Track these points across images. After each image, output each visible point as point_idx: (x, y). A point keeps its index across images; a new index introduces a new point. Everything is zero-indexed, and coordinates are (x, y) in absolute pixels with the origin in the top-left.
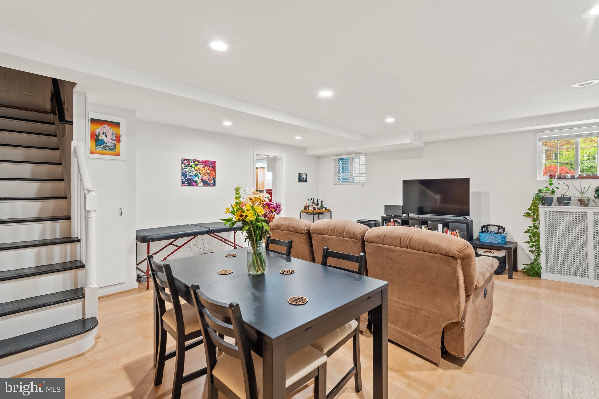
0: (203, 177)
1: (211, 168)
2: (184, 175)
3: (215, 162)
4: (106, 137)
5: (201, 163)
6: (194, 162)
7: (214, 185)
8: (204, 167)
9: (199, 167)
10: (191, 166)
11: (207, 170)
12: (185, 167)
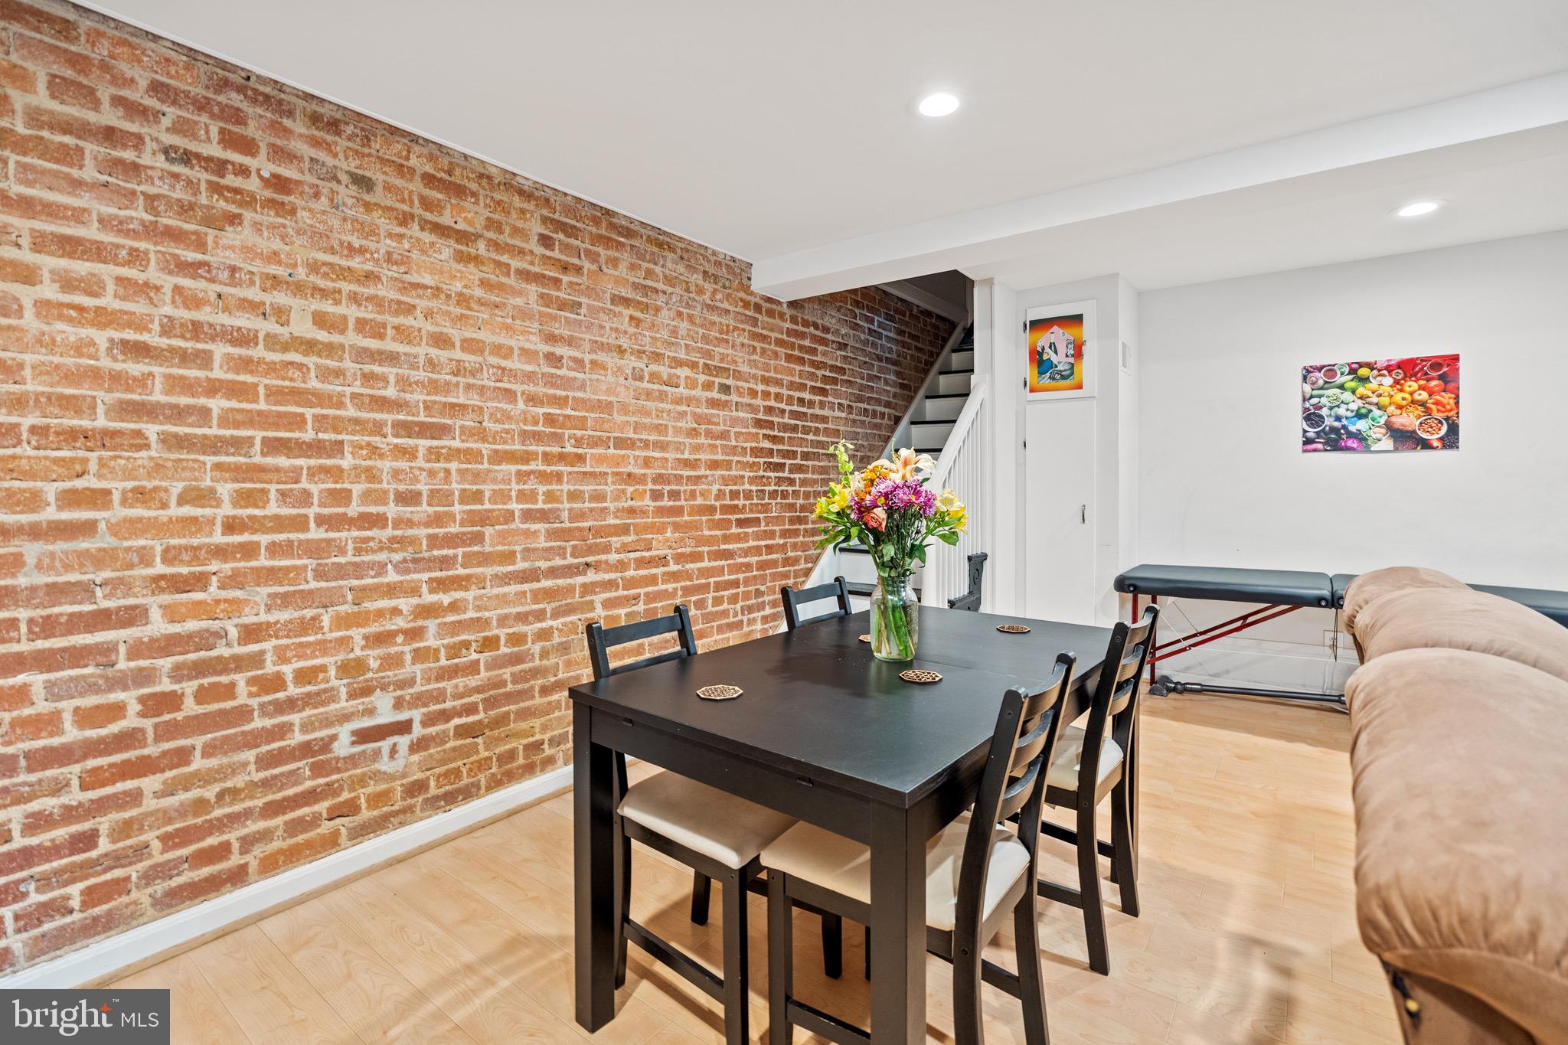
0: (1393, 419)
1: (1434, 383)
2: (1312, 417)
3: (1455, 358)
4: (1056, 352)
5: (1385, 372)
6: (1353, 371)
7: (1451, 440)
8: (1397, 382)
9: (1374, 384)
10: (1342, 387)
11: (1411, 394)
12: (1315, 392)
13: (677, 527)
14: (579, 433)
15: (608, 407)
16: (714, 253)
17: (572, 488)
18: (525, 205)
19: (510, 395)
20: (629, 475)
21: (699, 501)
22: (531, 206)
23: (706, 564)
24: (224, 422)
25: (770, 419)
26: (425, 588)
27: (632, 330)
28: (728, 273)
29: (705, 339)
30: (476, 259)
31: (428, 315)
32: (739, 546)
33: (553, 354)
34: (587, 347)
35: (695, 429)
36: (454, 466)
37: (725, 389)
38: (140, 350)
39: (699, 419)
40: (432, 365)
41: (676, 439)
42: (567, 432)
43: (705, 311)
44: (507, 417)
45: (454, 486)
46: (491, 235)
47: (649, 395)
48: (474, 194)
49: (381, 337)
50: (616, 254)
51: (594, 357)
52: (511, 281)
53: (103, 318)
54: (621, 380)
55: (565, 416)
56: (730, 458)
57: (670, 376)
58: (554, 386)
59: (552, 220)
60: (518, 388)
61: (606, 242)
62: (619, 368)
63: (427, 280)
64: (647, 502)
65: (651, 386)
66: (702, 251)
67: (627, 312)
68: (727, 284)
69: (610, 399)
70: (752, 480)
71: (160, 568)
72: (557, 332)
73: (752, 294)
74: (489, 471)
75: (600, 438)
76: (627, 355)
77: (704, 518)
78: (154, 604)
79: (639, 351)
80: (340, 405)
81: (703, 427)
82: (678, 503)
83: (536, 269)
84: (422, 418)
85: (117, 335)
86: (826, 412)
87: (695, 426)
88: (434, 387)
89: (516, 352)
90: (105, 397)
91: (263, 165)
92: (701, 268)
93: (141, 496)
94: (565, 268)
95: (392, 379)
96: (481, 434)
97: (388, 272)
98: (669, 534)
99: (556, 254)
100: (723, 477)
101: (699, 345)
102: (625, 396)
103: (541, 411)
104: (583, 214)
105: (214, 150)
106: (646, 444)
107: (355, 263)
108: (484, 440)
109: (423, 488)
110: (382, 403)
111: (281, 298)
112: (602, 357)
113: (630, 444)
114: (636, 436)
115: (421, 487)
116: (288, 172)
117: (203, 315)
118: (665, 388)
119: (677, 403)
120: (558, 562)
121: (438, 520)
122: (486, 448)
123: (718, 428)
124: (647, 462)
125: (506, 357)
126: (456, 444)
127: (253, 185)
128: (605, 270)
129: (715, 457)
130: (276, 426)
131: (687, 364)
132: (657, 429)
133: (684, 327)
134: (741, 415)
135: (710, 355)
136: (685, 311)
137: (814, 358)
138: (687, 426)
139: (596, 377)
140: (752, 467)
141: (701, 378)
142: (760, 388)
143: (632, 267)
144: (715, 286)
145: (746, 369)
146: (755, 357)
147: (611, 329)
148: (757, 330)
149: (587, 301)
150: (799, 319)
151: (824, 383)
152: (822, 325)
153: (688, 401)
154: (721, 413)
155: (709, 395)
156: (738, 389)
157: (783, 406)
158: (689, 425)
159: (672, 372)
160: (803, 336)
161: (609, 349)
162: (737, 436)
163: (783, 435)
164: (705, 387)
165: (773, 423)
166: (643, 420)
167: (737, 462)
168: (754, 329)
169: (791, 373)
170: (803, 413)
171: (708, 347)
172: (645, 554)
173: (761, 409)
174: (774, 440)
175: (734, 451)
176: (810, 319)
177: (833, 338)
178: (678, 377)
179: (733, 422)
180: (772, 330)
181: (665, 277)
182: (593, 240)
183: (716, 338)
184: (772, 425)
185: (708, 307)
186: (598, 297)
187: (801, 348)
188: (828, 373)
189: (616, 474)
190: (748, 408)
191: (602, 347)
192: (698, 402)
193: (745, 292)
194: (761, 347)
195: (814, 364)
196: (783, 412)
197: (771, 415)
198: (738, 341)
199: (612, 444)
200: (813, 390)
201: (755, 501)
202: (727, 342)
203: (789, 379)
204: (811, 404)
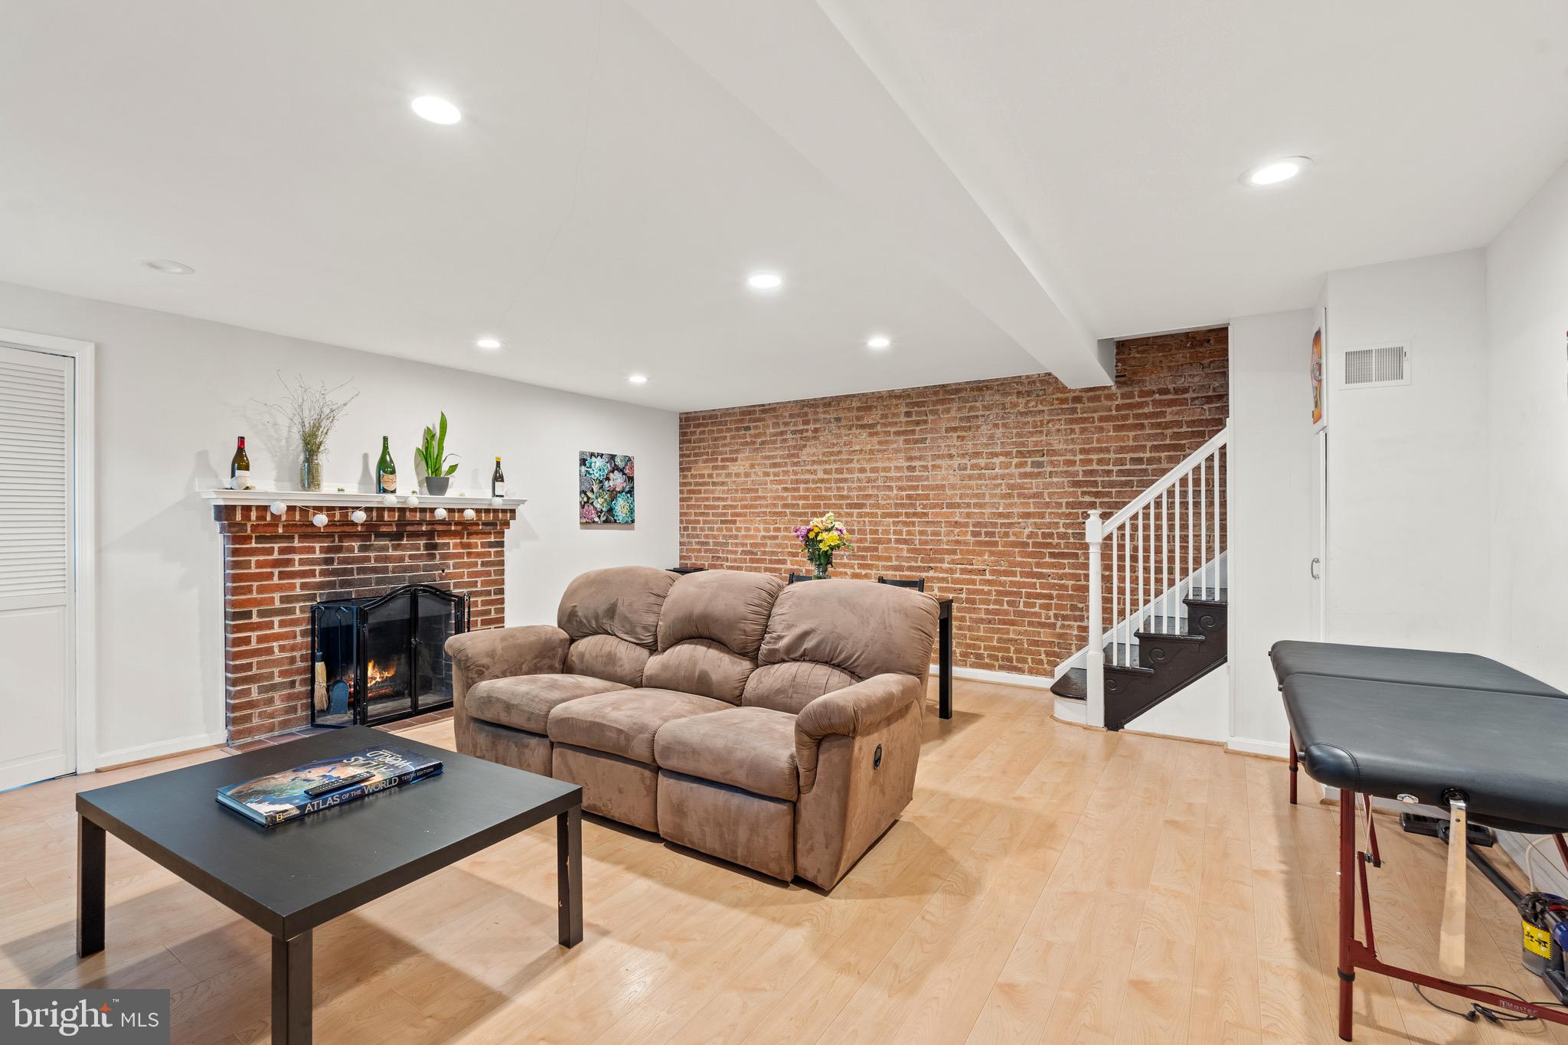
13: (992, 553)
15: (943, 486)
16: (1028, 377)
17: (921, 529)
18: (898, 402)
19: (890, 488)
20: (956, 522)
21: (1012, 538)
22: (901, 401)
23: (1018, 579)
24: (803, 508)
25: (1093, 479)
26: (856, 566)
27: (959, 443)
29: (1019, 435)
30: (877, 434)
31: (858, 461)
32: (1052, 571)
33: (910, 466)
34: (930, 458)
35: (1009, 494)
36: (867, 519)
37: (1040, 465)
38: (786, 489)
39: (1011, 487)
40: (859, 480)
41: (992, 501)
43: (1019, 417)
44: (889, 497)
45: (867, 527)
46: (883, 421)
47: (970, 477)
48: (876, 407)
49: (842, 473)
50: (949, 406)
51: (934, 463)
52: (892, 438)
53: (780, 482)
54: (951, 472)
55: (917, 495)
56: (1043, 510)
57: (987, 464)
58: (912, 481)
59: (912, 403)
60: (893, 484)
61: (942, 402)
62: (950, 466)
63: (858, 448)
64: (969, 537)
65: (972, 472)
66: (1017, 380)
67: (956, 435)
68: (1041, 393)
69: (944, 483)
70: (1066, 525)
71: (790, 550)
72: (913, 455)
74: (881, 521)
75: (937, 504)
76: (956, 458)
77: (1016, 550)
78: (789, 559)
79: (963, 454)
80: (831, 499)
81: (1016, 492)
82: (994, 539)
83: (903, 429)
84: (856, 501)
85: (783, 486)
87: (1010, 491)
88: (860, 489)
89: (893, 468)
90: (780, 503)
91: (812, 426)
92: (1016, 391)
93: (787, 529)
94: (918, 423)
95: (846, 488)
96: (877, 506)
97: (845, 449)
98: (986, 557)
99: (914, 418)
100: (1035, 523)
101: (1014, 440)
102: (952, 480)
103: (904, 493)
104: (928, 393)
105: (801, 427)
106: (968, 505)
107: (836, 449)
108: (878, 508)
109: (856, 528)
110: (842, 497)
111: (815, 467)
112: (938, 462)
113: (959, 506)
114: (962, 501)
115: (854, 528)
116: (817, 426)
117: (799, 477)
118: (983, 471)
119: (993, 479)
120: (913, 564)
121: (860, 541)
122: (879, 512)
123: (1031, 491)
124: (968, 515)
125: (888, 472)
126: (868, 510)
127: (810, 434)
128: (942, 416)
130: (814, 508)
131: (1001, 454)
132: (977, 496)
133: (999, 432)
134: (1055, 480)
135: (1023, 444)
136: (1000, 422)
137: (1159, 420)
138: (1002, 492)
139: (935, 473)
140: (1068, 516)
141: (1015, 461)
142: (1079, 457)
143: (959, 409)
144: (1028, 399)
145: (1062, 446)
146: (1073, 436)
147: (945, 446)
148: (1075, 416)
149: (931, 435)
150: (1136, 393)
151: (1174, 439)
152: (1174, 388)
153: (1003, 477)
154: (1034, 481)
155: (1022, 470)
156: (1052, 462)
157: (1111, 467)
158: (1004, 491)
159: (989, 461)
160: (1141, 405)
161: (942, 457)
162: (1050, 495)
163: (1110, 490)
164: (1019, 465)
165: (1096, 482)
166: (967, 492)
167: (1050, 513)
168: (1072, 416)
169: (1122, 439)
170: (1140, 469)
171: (1021, 440)
172: (967, 566)
173: (1081, 473)
174: (1097, 494)
175: (1047, 505)
176: (1154, 388)
177: (1195, 395)
178: (993, 463)
179: (1047, 486)
180: (1095, 411)
181: (984, 406)
182: (935, 403)
183: (1030, 432)
184: (1095, 484)
185: (1022, 414)
186: (937, 432)
187: (1137, 416)
188: (1184, 429)
189: (947, 522)
190: (1063, 474)
191: (939, 457)
192: (1011, 476)
193: (1061, 393)
194: (1081, 427)
195: (1158, 425)
196: (1109, 473)
197: (1092, 476)
198: (1054, 429)
199: (945, 506)
200: (1155, 448)
201: (1072, 540)
202: (1041, 432)
203: (1118, 445)
204: (1150, 461)
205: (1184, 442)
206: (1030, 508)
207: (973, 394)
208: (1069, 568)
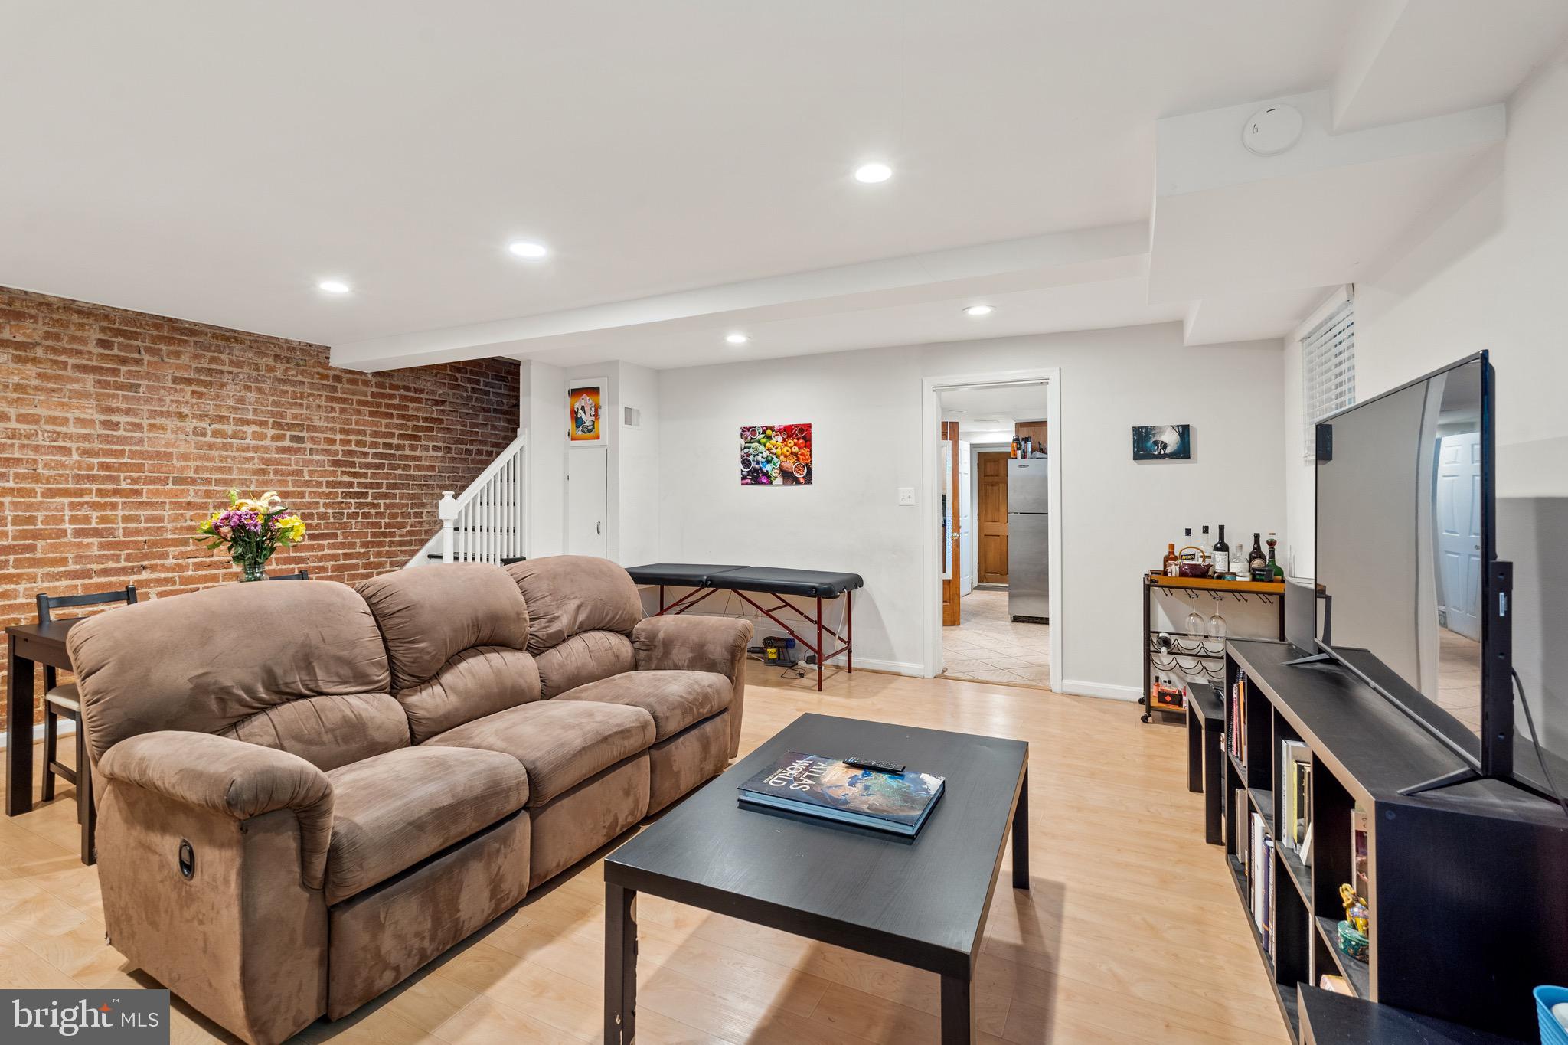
0: (783, 464)
1: (801, 441)
2: (746, 462)
3: (809, 426)
4: (585, 413)
5: (779, 433)
6: (764, 432)
7: (808, 480)
8: (784, 440)
9: (773, 441)
10: (759, 442)
11: (791, 448)
12: (747, 445)
14: (135, 475)
15: (167, 456)
16: (287, 341)
18: (84, 321)
20: (189, 503)
22: (89, 321)
25: (351, 459)
27: (195, 401)
28: (303, 355)
29: (275, 403)
30: (34, 360)
32: (312, 553)
33: (109, 421)
34: (146, 415)
35: (263, 469)
37: (300, 439)
39: (266, 462)
41: (241, 477)
42: (122, 476)
43: (276, 384)
46: (49, 343)
47: (211, 446)
48: (33, 317)
50: (178, 348)
51: (153, 421)
52: (68, 373)
54: (182, 436)
55: (121, 463)
56: (303, 489)
57: (235, 432)
58: (108, 443)
59: (111, 329)
60: (72, 445)
61: (169, 341)
62: (179, 428)
65: (214, 440)
66: (274, 341)
67: (189, 389)
68: (302, 363)
69: (168, 450)
70: (326, 505)
72: (114, 405)
73: (331, 368)
75: (158, 478)
76: (189, 418)
79: (200, 415)
81: (272, 467)
83: (94, 363)
86: (418, 453)
87: (264, 467)
89: (71, 421)
92: (272, 353)
94: (124, 361)
99: (116, 352)
101: (269, 408)
102: (183, 448)
103: (95, 460)
104: (144, 322)
106: (208, 481)
112: (159, 421)
113: (193, 482)
114: (197, 476)
118: (229, 440)
119: (243, 451)
123: (289, 468)
124: (208, 494)
125: (61, 425)
128: (167, 360)
129: (286, 489)
131: (255, 422)
132: (221, 470)
133: (252, 396)
134: (315, 457)
135: (281, 415)
136: (253, 385)
137: (404, 413)
138: (254, 467)
139: (155, 435)
140: (328, 495)
141: (271, 432)
142: (339, 437)
143: (195, 357)
144: (288, 365)
145: (322, 423)
146: (333, 415)
147: (172, 401)
148: (335, 395)
149: (146, 382)
150: (387, 385)
151: (415, 431)
152: (414, 387)
153: (256, 449)
154: (293, 457)
155: (279, 444)
156: (312, 438)
157: (366, 449)
158: (257, 466)
159: (238, 428)
160: (391, 397)
161: (169, 415)
162: (311, 473)
163: (366, 471)
164: (275, 438)
165: (354, 463)
166: (205, 464)
167: (311, 492)
168: (332, 394)
169: (376, 424)
170: (391, 454)
171: (278, 409)
172: (204, 559)
173: (340, 452)
174: (355, 475)
175: (307, 484)
176: (400, 384)
177: (428, 397)
178: (244, 432)
179: (307, 463)
180: (354, 394)
181: (231, 361)
182: (154, 340)
183: (288, 403)
184: (353, 464)
185: (280, 381)
186: (158, 379)
187: (388, 406)
188: (421, 423)
189: (175, 503)
190: (324, 452)
191: (161, 414)
192: (267, 449)
193: (322, 368)
194: (341, 407)
195: (403, 417)
196: (365, 454)
197: (351, 456)
198: (314, 404)
199: (170, 482)
200: (402, 437)
201: (332, 520)
202: (301, 405)
203: (373, 429)
204: (399, 447)
205: (420, 434)
206: (288, 486)
207: (215, 342)
208: (329, 549)
